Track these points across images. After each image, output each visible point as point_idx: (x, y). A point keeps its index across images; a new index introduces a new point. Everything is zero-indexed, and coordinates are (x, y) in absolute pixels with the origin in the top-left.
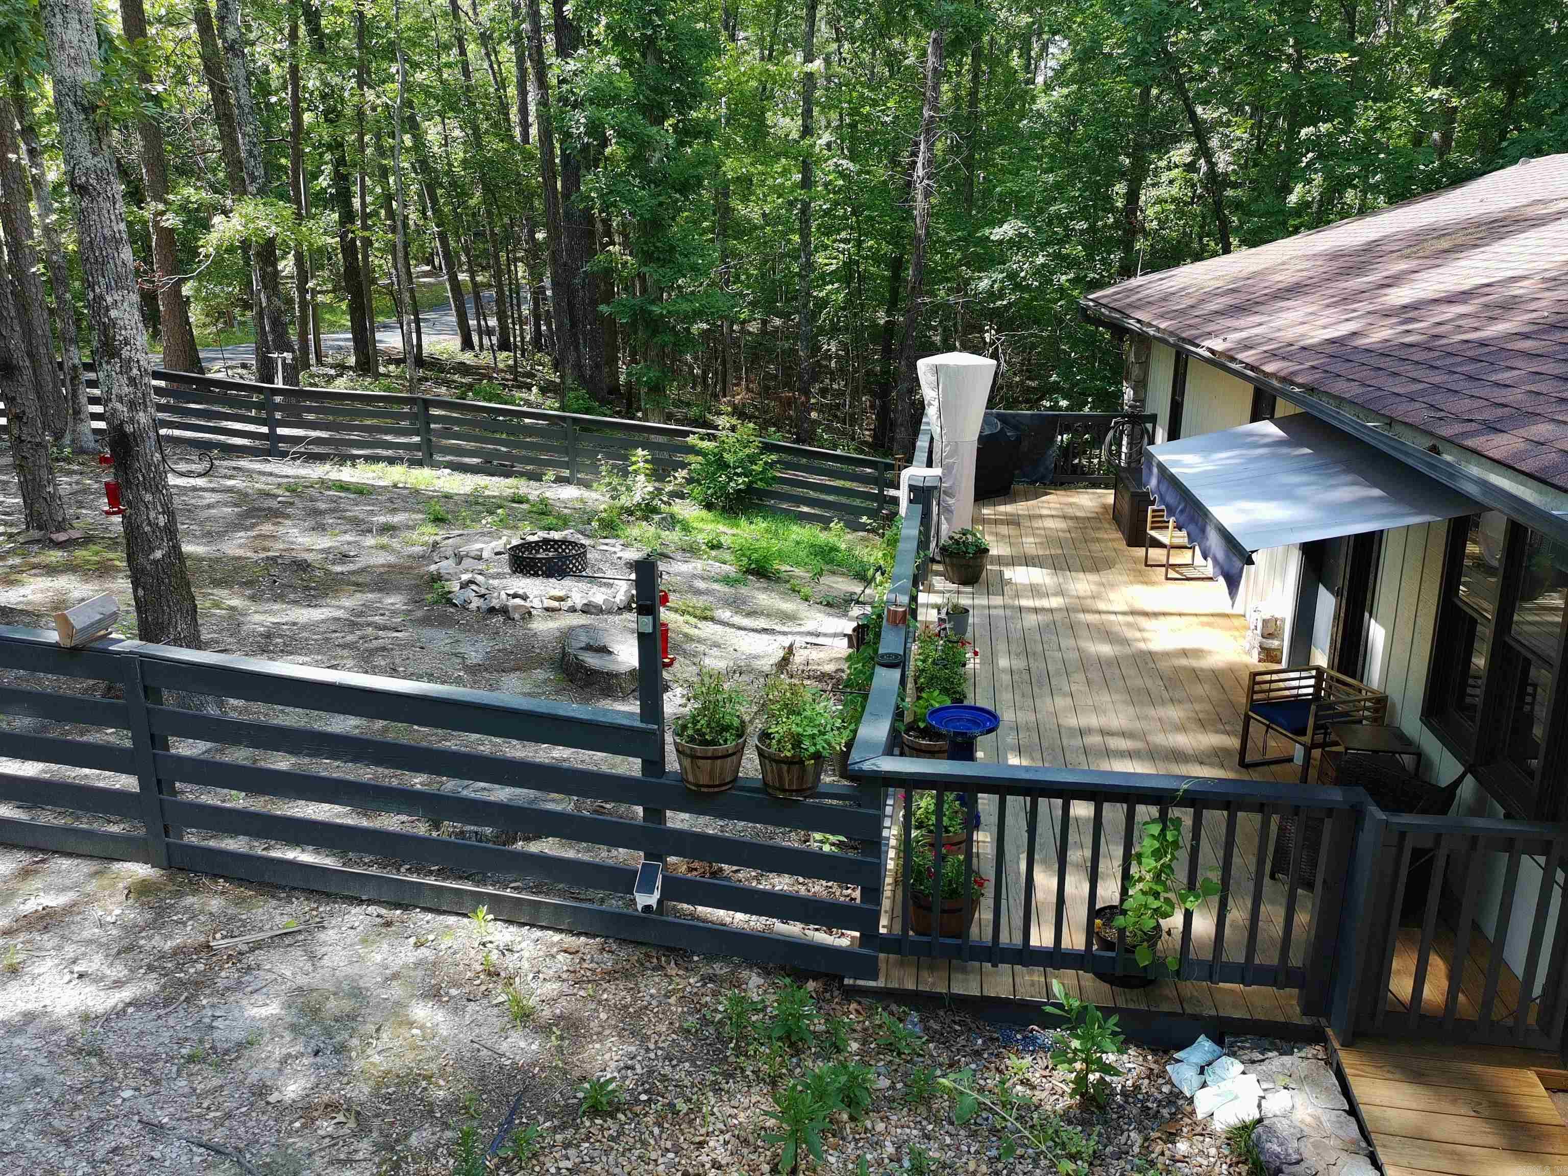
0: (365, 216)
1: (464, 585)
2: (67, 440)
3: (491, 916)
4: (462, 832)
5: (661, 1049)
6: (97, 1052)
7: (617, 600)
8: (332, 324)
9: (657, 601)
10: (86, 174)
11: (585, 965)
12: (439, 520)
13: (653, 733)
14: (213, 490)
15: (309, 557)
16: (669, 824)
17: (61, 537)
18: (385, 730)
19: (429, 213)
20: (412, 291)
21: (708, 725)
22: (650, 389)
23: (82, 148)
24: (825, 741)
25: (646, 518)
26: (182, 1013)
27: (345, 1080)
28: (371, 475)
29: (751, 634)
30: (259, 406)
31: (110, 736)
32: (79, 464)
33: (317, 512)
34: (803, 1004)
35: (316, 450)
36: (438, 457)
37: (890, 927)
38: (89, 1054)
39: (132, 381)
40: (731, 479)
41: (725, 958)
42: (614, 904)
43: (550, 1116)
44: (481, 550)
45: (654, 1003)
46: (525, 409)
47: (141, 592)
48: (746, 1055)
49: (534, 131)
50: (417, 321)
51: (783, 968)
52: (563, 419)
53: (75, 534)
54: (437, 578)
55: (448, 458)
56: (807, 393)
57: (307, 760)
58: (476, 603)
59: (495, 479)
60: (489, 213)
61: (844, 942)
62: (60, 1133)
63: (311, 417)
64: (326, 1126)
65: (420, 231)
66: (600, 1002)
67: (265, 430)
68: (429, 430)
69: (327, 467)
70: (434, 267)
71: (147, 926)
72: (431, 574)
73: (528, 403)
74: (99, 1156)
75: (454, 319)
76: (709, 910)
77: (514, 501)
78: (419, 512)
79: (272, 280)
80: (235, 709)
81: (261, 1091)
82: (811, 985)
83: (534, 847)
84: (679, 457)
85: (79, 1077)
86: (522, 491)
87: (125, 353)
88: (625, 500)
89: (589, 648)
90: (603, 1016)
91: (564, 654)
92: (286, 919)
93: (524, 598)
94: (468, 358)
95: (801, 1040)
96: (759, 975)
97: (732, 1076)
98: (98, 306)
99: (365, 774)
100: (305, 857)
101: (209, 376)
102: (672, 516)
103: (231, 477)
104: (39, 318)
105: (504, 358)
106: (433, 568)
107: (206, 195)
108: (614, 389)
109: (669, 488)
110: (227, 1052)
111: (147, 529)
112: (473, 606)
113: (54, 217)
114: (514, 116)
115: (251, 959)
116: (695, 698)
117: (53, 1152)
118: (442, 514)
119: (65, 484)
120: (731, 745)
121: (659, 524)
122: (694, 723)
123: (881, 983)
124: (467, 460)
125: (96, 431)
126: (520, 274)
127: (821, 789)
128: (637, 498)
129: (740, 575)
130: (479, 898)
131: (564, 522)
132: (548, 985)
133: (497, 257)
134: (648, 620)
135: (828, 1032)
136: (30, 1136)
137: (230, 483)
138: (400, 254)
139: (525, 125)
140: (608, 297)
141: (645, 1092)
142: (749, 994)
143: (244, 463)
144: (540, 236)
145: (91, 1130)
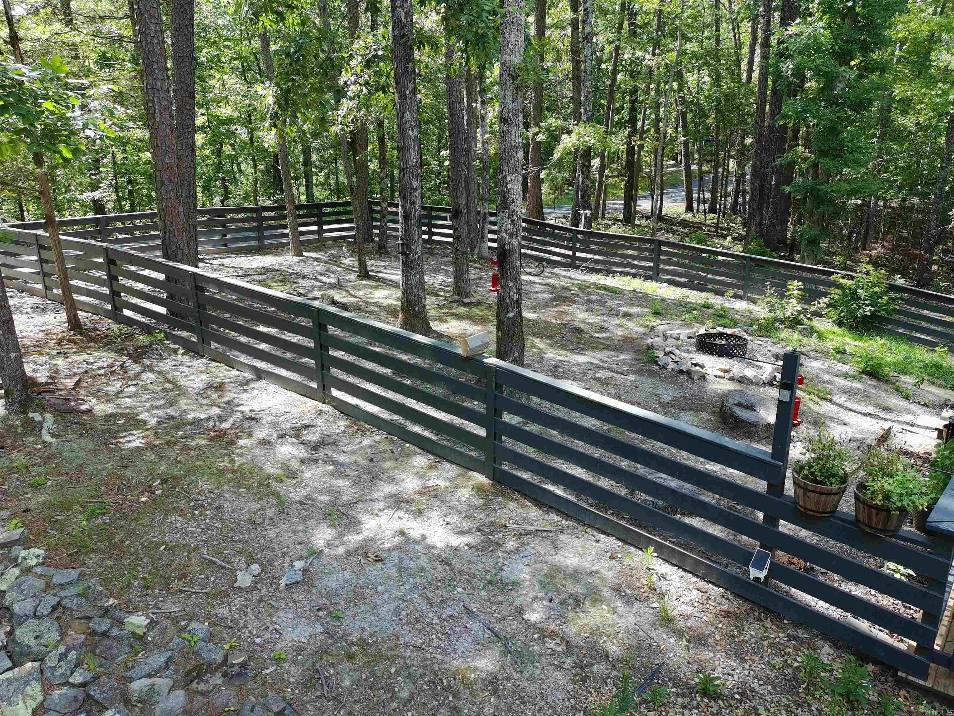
0: (644, 132)
1: (667, 354)
2: (477, 250)
3: (655, 554)
4: (645, 500)
5: (754, 671)
6: (450, 565)
7: (764, 377)
8: (614, 195)
9: (796, 381)
10: (508, 113)
11: (710, 602)
12: (657, 313)
13: (779, 467)
14: (540, 284)
15: (583, 326)
16: (780, 529)
17: (467, 300)
18: (610, 430)
19: (680, 129)
20: (662, 176)
21: (820, 470)
22: (809, 242)
23: (508, 99)
24: (911, 500)
25: (792, 327)
26: (489, 557)
27: (563, 621)
28: (622, 283)
29: (859, 416)
30: (569, 240)
31: (477, 406)
32: (480, 264)
33: (590, 301)
34: (862, 677)
35: (594, 266)
36: (662, 276)
37: (943, 647)
38: (446, 564)
39: (513, 222)
40: (860, 307)
41: (807, 628)
42: (734, 570)
43: (676, 686)
44: (680, 334)
45: (753, 640)
46: (720, 250)
47: (500, 333)
48: (813, 696)
49: (756, 75)
50: (662, 194)
51: (850, 648)
52: (744, 257)
53: (473, 300)
54: (651, 347)
55: (667, 277)
56: (931, 251)
57: (566, 438)
58: (672, 366)
59: (694, 292)
60: (718, 127)
61: (903, 647)
62: (429, 599)
63: (595, 247)
64: (551, 644)
65: (673, 140)
66: (716, 628)
67: (570, 253)
68: (659, 259)
69: (599, 276)
70: (677, 161)
71: (480, 507)
72: (648, 345)
73: (722, 246)
74: (444, 616)
75: (684, 193)
76: (799, 592)
77: (704, 307)
78: (646, 307)
79: (586, 170)
80: (535, 403)
81: (520, 611)
82: (870, 667)
83: (687, 520)
84: (822, 289)
85: (440, 574)
86: (711, 301)
87: (512, 208)
88: (779, 314)
89: (739, 405)
90: (718, 637)
91: (722, 406)
92: (545, 522)
93: (702, 367)
94: (689, 217)
95: (857, 701)
96: (830, 647)
97: (801, 706)
98: (503, 183)
99: (597, 453)
100: (559, 491)
101: (547, 222)
102: (811, 328)
103: (550, 278)
104: (473, 187)
105: (711, 218)
106: (649, 341)
107: (560, 123)
108: (783, 241)
109: (813, 309)
110: (507, 584)
111: (508, 301)
112: (670, 367)
113: (488, 136)
114: (744, 65)
115: (525, 539)
116: (813, 451)
117: (424, 607)
118: (660, 310)
119: (473, 273)
120: (835, 487)
121: (801, 332)
122: (811, 467)
123: (929, 684)
124: (679, 279)
125: (490, 248)
126: (730, 167)
127: (901, 533)
128: (788, 314)
129: (856, 374)
130: (650, 542)
131: (735, 323)
132: (685, 606)
133: (718, 155)
134: (787, 393)
135: (879, 703)
136: (416, 596)
137: (549, 280)
138: (660, 154)
139: (750, 71)
140: (789, 180)
141: (739, 693)
142: (822, 657)
143: (556, 270)
144: (748, 141)
145: (442, 602)
